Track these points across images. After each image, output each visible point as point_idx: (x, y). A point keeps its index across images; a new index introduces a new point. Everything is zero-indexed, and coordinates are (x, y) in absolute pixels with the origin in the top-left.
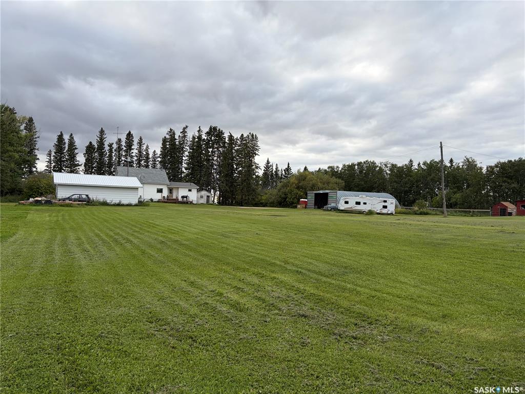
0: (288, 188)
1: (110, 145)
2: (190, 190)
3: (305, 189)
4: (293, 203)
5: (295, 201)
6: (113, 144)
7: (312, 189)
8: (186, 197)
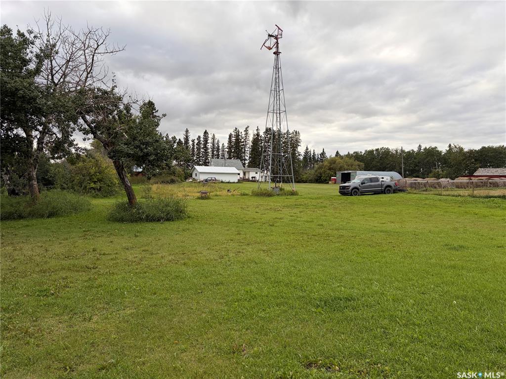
0: (323, 170)
2: (256, 173)
3: (335, 170)
4: (326, 180)
5: (328, 178)
6: (195, 140)
7: (340, 170)
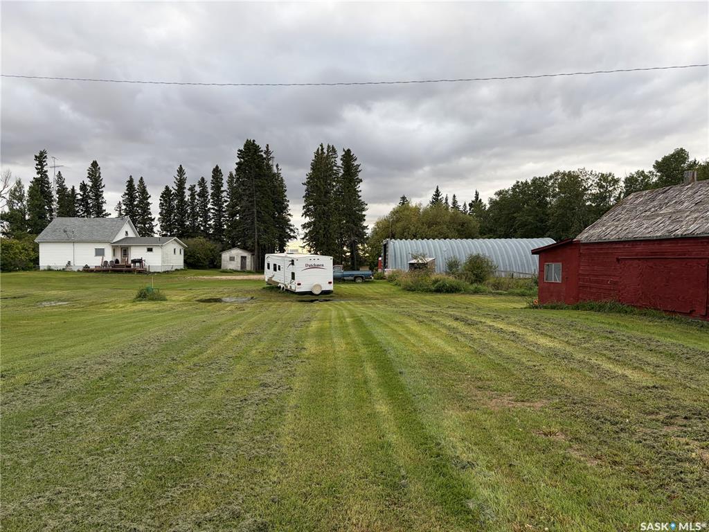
1: (192, 189)
2: (150, 250)
6: (195, 186)
8: (140, 261)
